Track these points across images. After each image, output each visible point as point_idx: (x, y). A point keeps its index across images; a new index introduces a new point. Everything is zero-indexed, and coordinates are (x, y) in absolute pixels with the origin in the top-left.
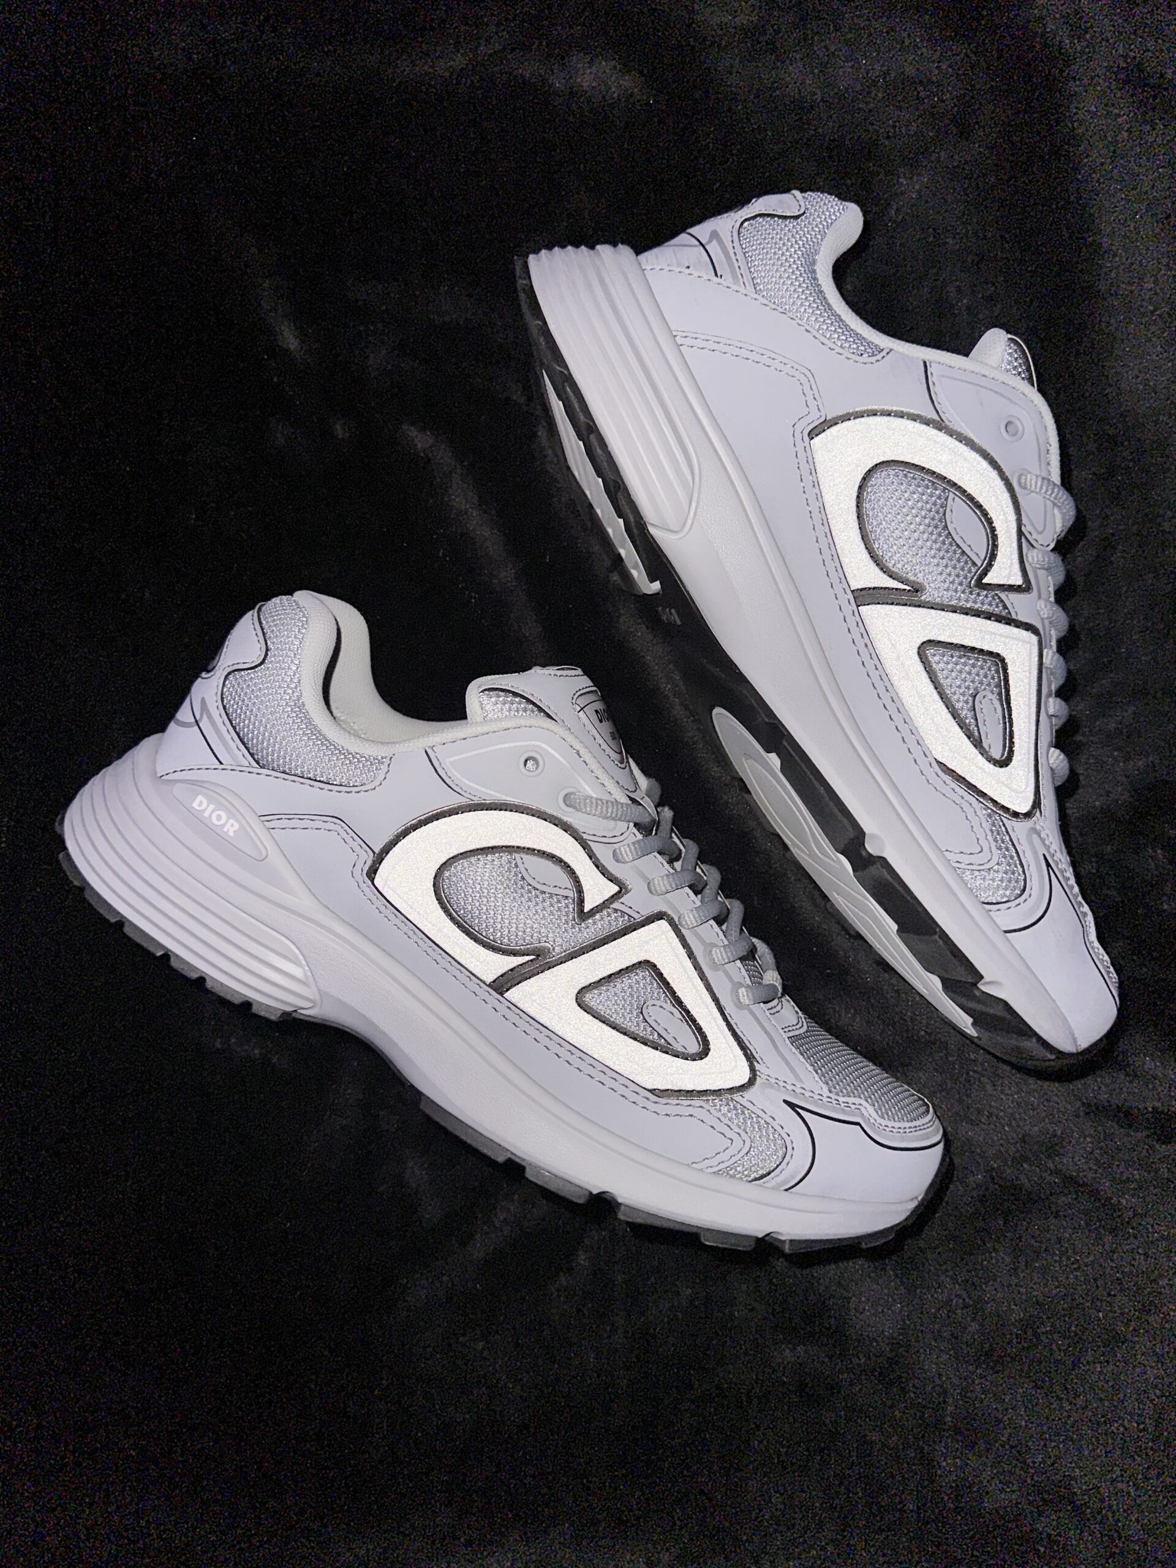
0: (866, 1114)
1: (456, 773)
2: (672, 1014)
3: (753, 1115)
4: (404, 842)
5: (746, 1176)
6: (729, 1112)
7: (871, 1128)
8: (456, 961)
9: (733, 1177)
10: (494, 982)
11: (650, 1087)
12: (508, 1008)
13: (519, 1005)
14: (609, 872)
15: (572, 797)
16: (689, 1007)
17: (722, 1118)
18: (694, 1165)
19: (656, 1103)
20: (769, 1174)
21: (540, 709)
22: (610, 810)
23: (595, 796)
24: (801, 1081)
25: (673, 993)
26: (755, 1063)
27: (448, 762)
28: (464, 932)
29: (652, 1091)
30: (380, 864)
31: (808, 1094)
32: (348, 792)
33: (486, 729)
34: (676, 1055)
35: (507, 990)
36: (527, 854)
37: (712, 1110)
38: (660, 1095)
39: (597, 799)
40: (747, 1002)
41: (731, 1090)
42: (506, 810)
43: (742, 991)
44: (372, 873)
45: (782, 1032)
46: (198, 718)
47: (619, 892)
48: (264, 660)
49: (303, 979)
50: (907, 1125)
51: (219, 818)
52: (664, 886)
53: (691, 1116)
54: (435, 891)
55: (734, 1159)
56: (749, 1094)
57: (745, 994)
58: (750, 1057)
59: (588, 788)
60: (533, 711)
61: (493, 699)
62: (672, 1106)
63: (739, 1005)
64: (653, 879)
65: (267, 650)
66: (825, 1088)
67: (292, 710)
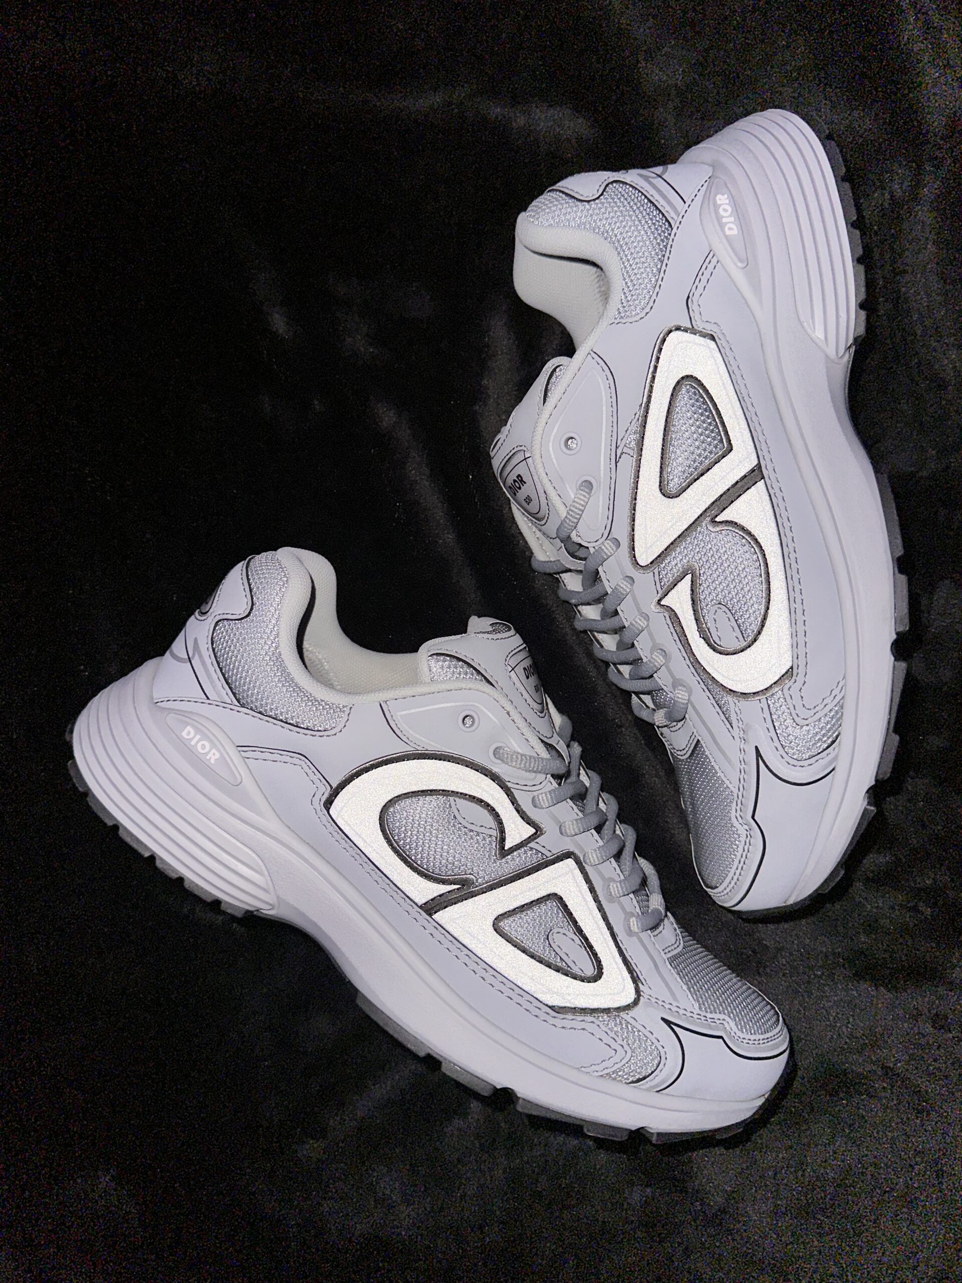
0: (728, 1028)
1: (405, 725)
2: (573, 940)
3: (635, 1030)
4: (356, 781)
5: (626, 1079)
6: (615, 1026)
7: (731, 1040)
8: (394, 884)
9: (615, 1079)
10: (425, 904)
11: (550, 1004)
12: (435, 927)
13: (445, 926)
14: (528, 817)
15: (501, 751)
16: (588, 935)
17: (609, 1032)
18: (583, 1069)
19: (554, 1017)
20: (644, 1078)
21: (479, 672)
22: (532, 765)
23: (520, 751)
24: (675, 999)
25: (575, 922)
26: (640, 985)
27: (399, 714)
28: (402, 860)
29: (552, 1008)
30: (335, 797)
31: (682, 1012)
32: (313, 736)
33: (432, 688)
34: (575, 977)
35: (435, 913)
36: (459, 798)
37: (601, 1024)
38: (560, 1011)
39: (522, 755)
40: (636, 930)
41: (619, 1009)
42: (444, 760)
43: (633, 921)
44: (328, 803)
45: (662, 953)
46: (190, 656)
47: (536, 833)
48: (250, 613)
49: (265, 887)
50: (762, 1037)
51: (203, 747)
52: (574, 829)
53: (584, 1029)
54: (380, 824)
55: (617, 1066)
56: (634, 1012)
57: (635, 923)
58: (635, 980)
59: (515, 745)
60: (472, 674)
61: (440, 663)
62: (568, 1020)
63: (630, 933)
64: (564, 822)
65: (253, 604)
66: (696, 1005)
67: (270, 659)
